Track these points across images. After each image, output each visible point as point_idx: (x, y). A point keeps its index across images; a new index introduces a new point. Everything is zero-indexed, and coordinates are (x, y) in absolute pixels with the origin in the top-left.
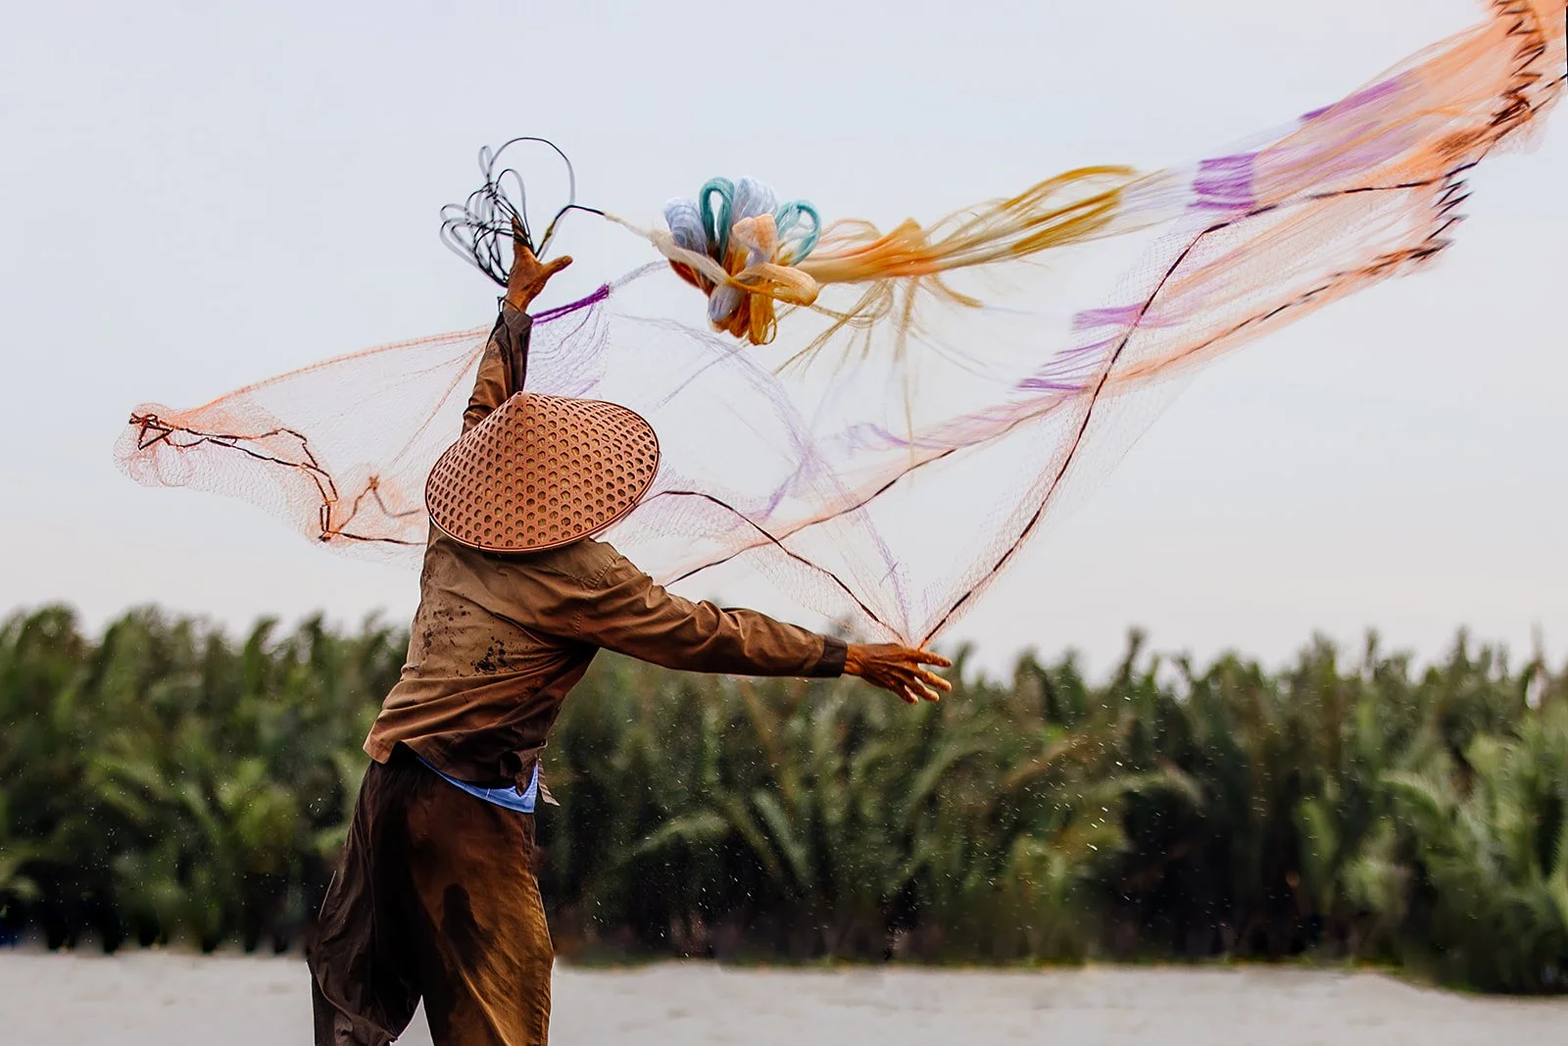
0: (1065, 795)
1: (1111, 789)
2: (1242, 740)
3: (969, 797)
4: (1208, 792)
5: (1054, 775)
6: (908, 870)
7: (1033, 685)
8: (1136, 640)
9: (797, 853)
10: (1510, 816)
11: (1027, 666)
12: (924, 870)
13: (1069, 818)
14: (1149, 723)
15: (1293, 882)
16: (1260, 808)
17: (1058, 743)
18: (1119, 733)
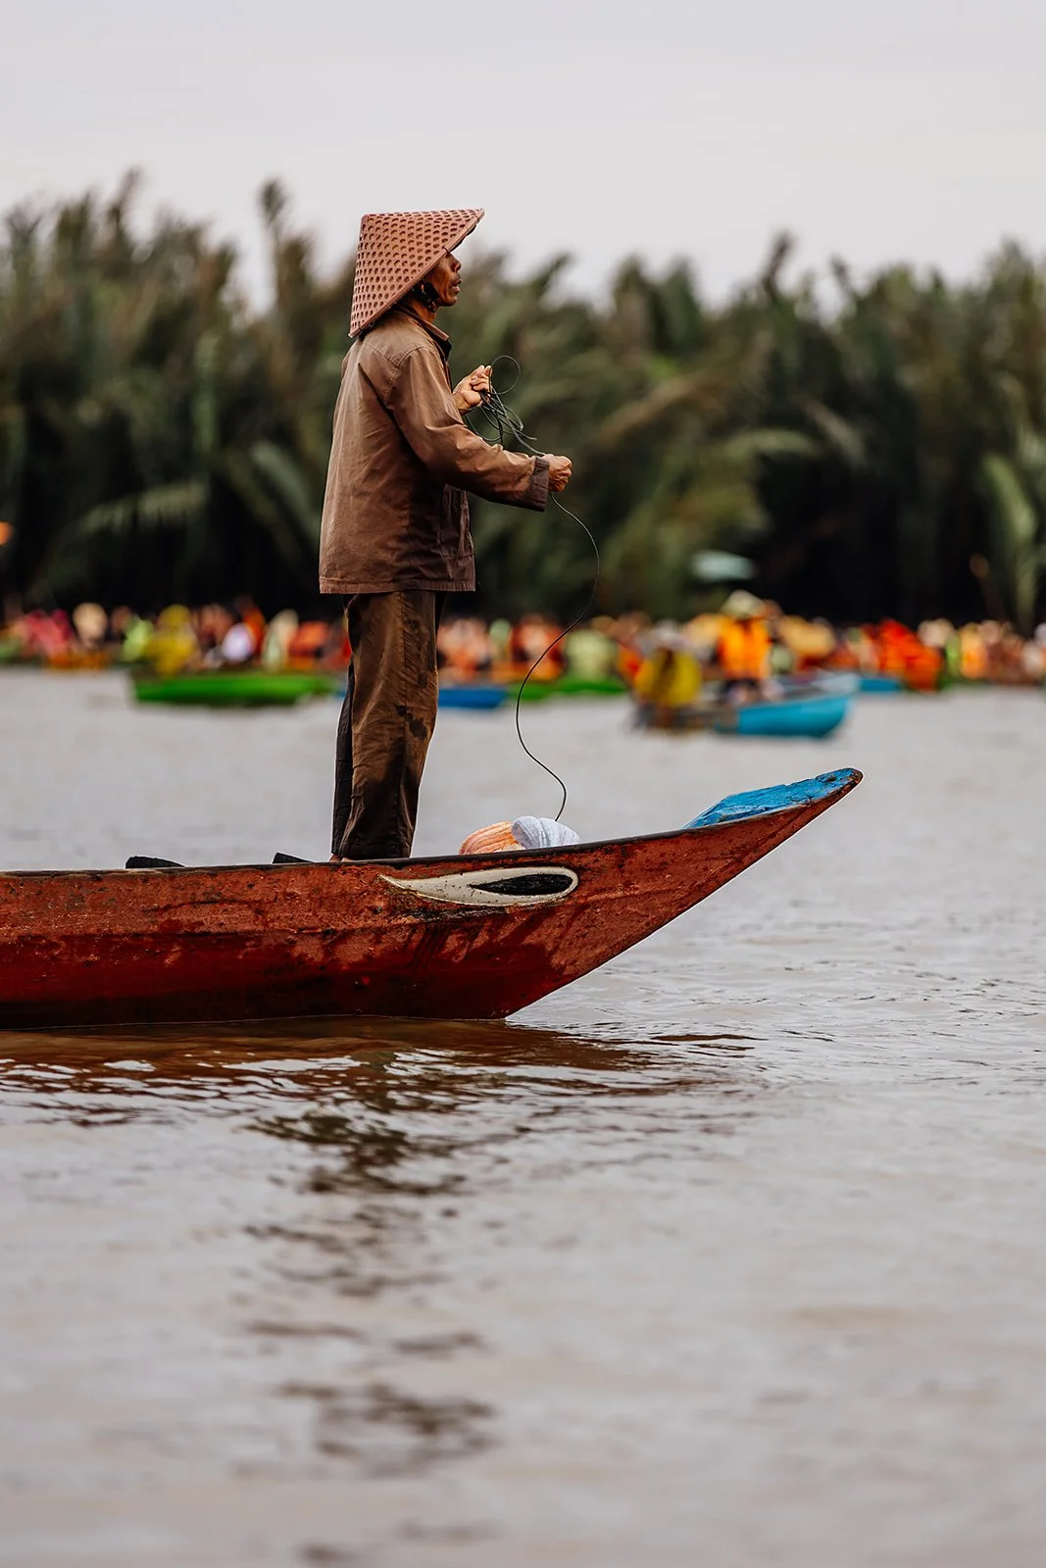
1: (743, 446)
2: (911, 378)
4: (872, 446)
5: (663, 426)
7: (636, 306)
8: (782, 249)
11: (631, 279)
13: (684, 484)
14: (792, 357)
15: (981, 568)
16: (936, 470)
17: (669, 384)
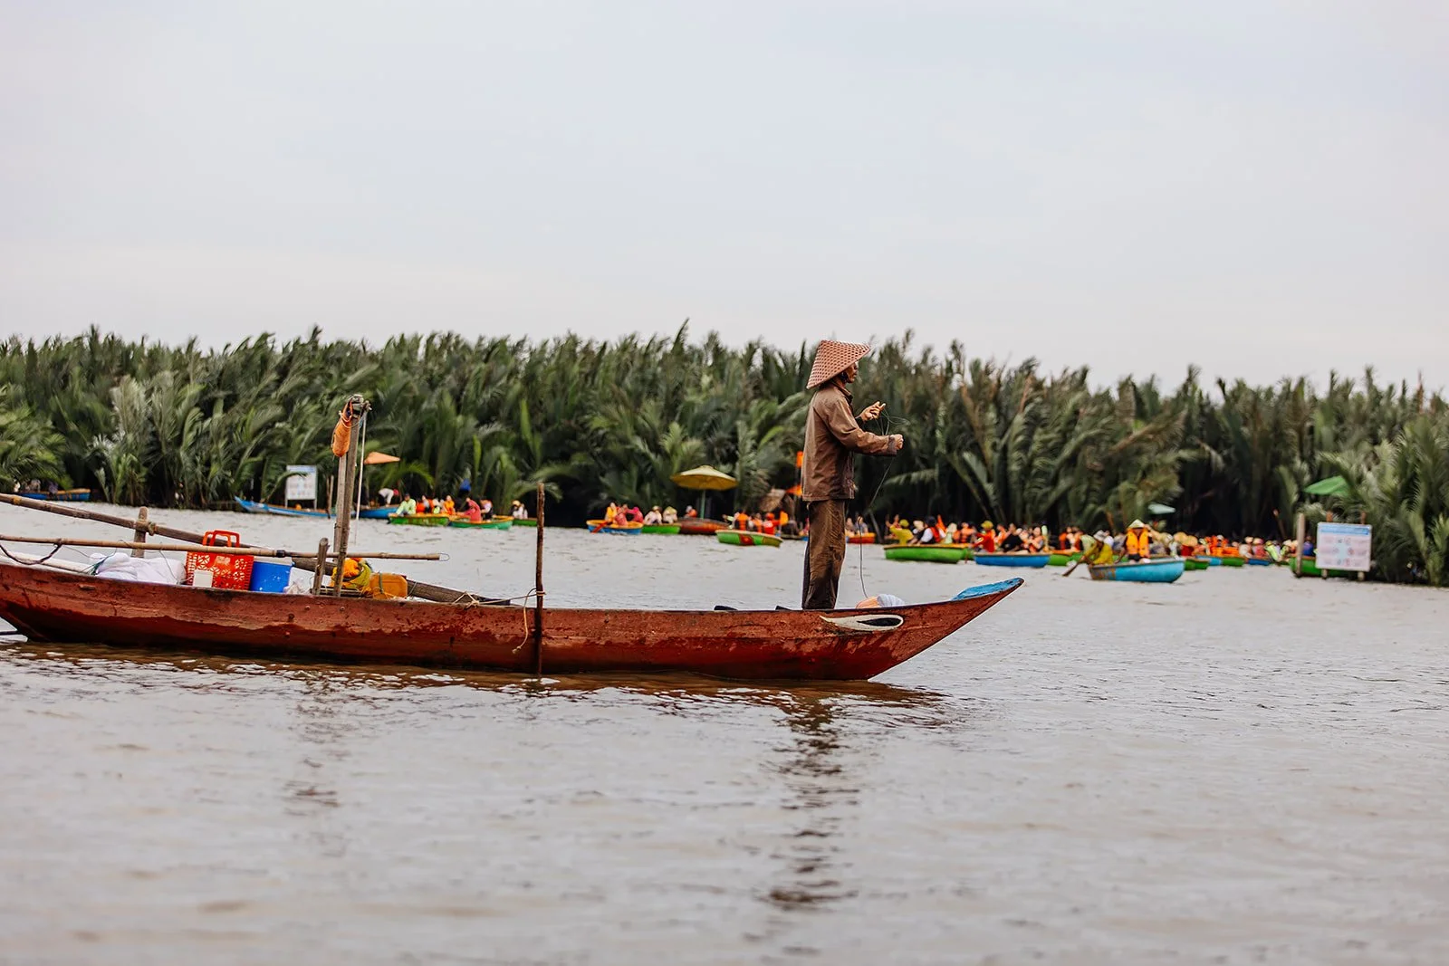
0: (1144, 460)
1: (1171, 457)
2: (1248, 432)
3: (1091, 461)
4: (1227, 460)
5: (1136, 447)
6: (1053, 496)
7: (1130, 395)
9: (989, 488)
10: (1392, 482)
11: (1126, 385)
12: (1063, 497)
13: (1147, 472)
14: (1196, 417)
15: (1276, 513)
16: (1258, 472)
17: (1139, 429)
18: (1179, 425)
